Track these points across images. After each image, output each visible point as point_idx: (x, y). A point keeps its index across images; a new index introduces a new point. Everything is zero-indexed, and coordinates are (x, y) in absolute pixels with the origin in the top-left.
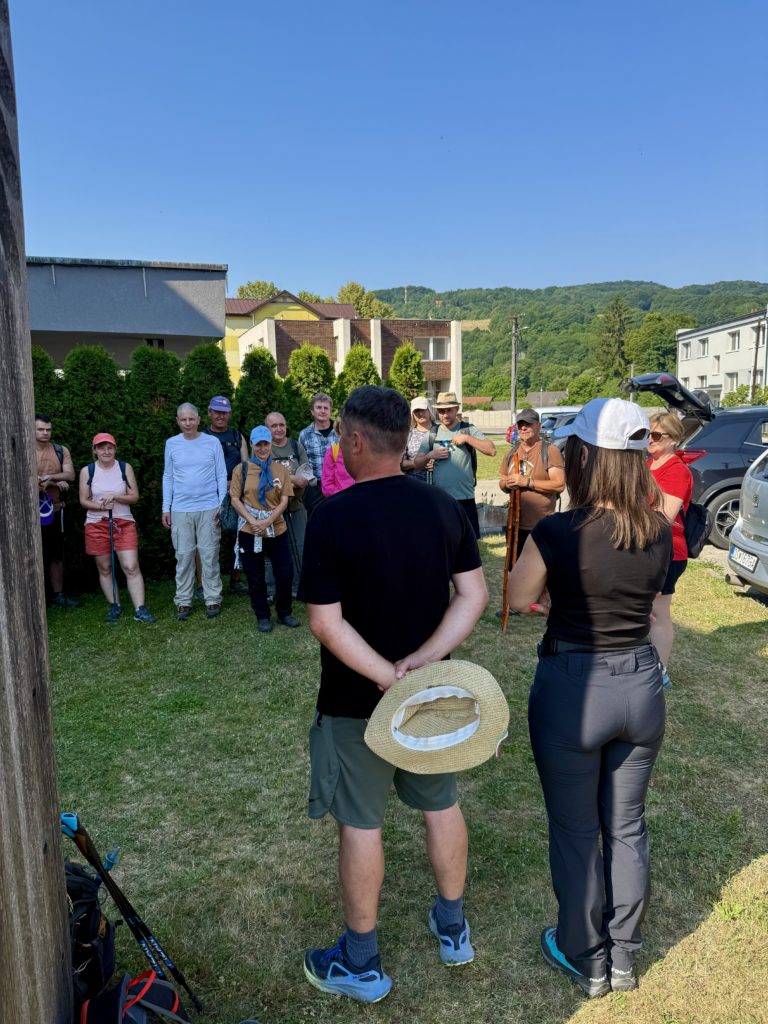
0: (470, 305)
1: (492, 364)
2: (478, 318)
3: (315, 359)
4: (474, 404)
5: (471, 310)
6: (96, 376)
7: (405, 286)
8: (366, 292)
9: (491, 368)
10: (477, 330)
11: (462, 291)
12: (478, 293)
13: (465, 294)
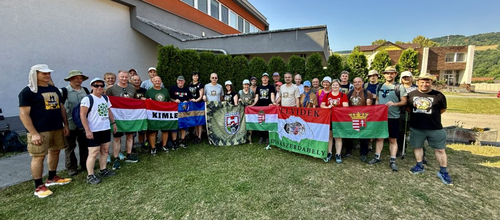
0: (486, 40)
1: (497, 64)
2: (490, 45)
3: (358, 57)
4: (481, 80)
5: (486, 42)
6: (276, 66)
7: (448, 35)
8: (426, 39)
9: (496, 65)
10: (489, 50)
11: (481, 34)
12: (491, 35)
13: (482, 36)
